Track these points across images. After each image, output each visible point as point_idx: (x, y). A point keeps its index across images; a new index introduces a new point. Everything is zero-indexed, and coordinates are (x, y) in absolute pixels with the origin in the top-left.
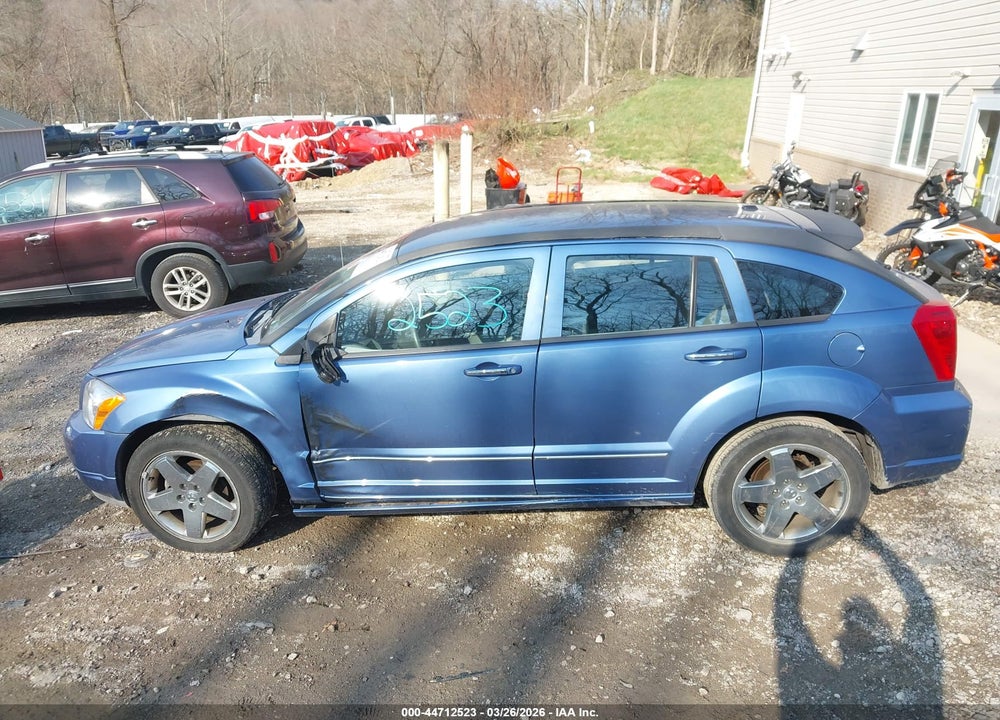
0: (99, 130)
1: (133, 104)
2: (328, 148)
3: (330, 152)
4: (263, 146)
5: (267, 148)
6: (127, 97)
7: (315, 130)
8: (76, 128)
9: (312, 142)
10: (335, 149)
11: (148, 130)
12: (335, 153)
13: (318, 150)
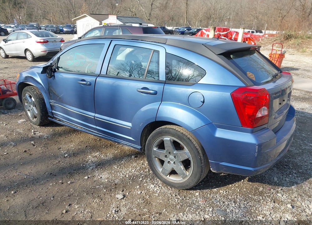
0: (175, 29)
1: (187, 22)
2: (225, 37)
3: (225, 38)
4: (205, 34)
5: (206, 35)
6: (186, 20)
7: (222, 31)
8: (169, 28)
9: (219, 34)
10: (227, 37)
11: (186, 29)
12: (227, 39)
13: (221, 37)
